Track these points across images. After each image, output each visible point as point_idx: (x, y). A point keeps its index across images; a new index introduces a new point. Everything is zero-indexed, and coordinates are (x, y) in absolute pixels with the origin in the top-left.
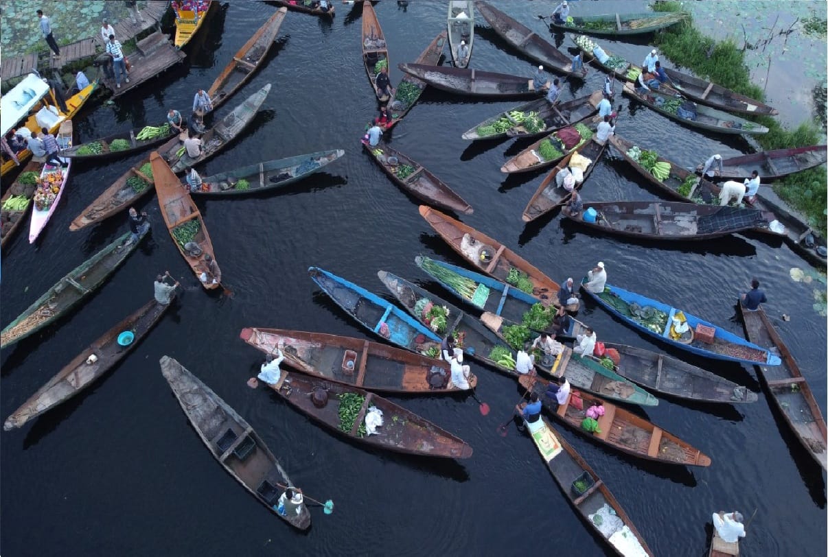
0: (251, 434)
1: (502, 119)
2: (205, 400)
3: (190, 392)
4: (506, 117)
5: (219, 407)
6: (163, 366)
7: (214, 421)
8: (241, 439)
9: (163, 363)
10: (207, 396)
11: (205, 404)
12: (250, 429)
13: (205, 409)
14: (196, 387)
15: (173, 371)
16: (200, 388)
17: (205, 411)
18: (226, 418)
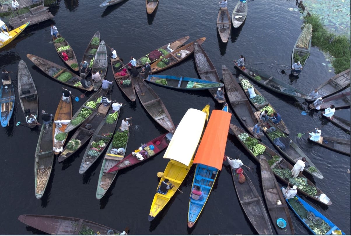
0: (36, 95)
1: (82, 110)
2: (29, 79)
3: (24, 74)
4: (84, 108)
5: (32, 83)
6: (20, 63)
7: (28, 86)
8: (31, 94)
9: (20, 62)
10: (30, 78)
11: (28, 80)
12: (36, 93)
13: (27, 82)
14: (28, 74)
15: (23, 66)
16: (29, 75)
17: (26, 82)
18: (32, 87)
